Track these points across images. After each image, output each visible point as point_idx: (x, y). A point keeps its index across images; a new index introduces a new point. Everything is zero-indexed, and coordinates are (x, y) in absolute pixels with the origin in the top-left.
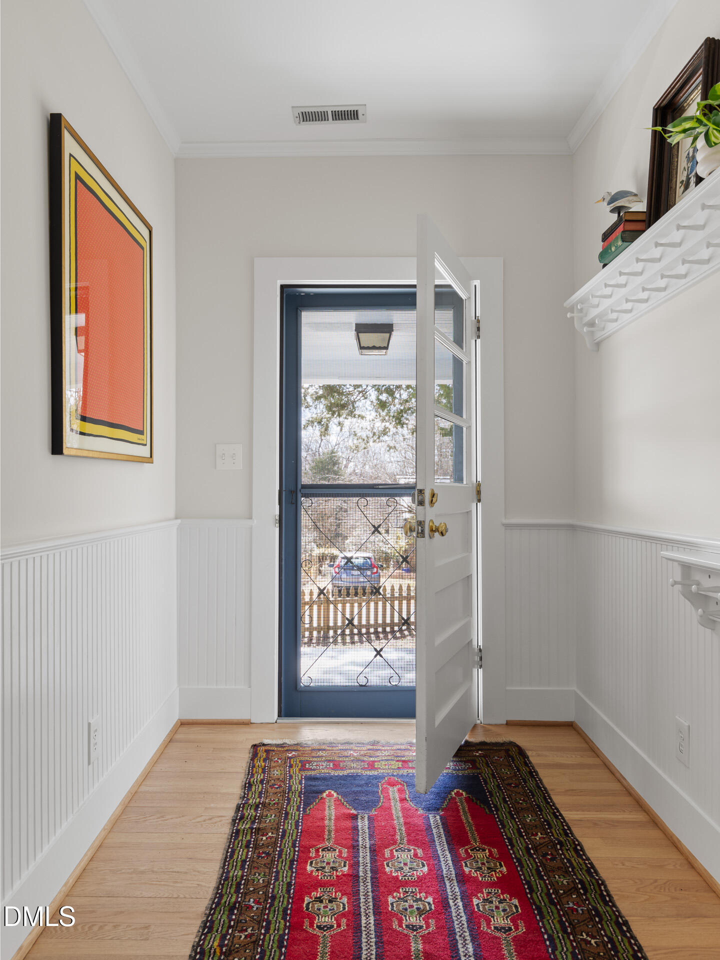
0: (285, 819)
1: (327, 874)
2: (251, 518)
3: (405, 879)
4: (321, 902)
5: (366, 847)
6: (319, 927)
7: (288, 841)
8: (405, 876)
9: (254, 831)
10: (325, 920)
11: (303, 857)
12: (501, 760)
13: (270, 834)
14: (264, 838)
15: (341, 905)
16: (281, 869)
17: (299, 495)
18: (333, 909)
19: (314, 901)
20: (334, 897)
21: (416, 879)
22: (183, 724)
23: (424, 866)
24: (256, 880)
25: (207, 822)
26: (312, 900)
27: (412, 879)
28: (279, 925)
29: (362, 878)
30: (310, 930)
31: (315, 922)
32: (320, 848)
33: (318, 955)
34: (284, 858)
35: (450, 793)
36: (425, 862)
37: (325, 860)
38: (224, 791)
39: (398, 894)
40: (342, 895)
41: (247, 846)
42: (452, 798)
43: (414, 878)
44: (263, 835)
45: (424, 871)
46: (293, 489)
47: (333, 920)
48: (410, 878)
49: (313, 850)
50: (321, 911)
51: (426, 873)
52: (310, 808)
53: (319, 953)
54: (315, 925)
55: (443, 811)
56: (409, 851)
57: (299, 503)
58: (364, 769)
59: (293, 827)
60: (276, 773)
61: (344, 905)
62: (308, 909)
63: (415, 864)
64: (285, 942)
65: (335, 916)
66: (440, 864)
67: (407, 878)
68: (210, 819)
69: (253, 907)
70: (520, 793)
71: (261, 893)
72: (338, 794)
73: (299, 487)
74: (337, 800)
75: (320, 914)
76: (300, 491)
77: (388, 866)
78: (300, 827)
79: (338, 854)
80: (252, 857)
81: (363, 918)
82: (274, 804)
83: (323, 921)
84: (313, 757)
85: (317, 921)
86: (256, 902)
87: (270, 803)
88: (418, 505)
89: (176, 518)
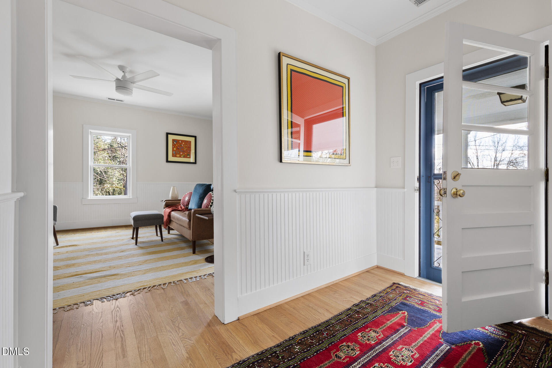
0: (372, 313)
1: (363, 340)
2: (404, 188)
3: (394, 361)
4: (348, 348)
5: (393, 340)
6: (336, 355)
7: (363, 321)
8: (396, 360)
9: (356, 311)
10: (342, 355)
11: (363, 329)
12: (536, 342)
13: (360, 315)
14: (357, 315)
15: (354, 353)
16: (349, 329)
17: (432, 178)
18: (349, 353)
19: (346, 346)
20: (355, 349)
21: (399, 365)
22: (378, 267)
23: (411, 362)
24: (336, 327)
25: (347, 302)
26: (345, 345)
27: (397, 363)
28: (325, 345)
29: (375, 349)
30: (332, 354)
31: (337, 353)
32: (373, 330)
33: (323, 363)
34: (354, 326)
35: (472, 341)
36: (413, 361)
37: (369, 335)
38: (365, 294)
39: (383, 365)
40: (359, 350)
41: (347, 315)
42: (471, 344)
43: (398, 363)
44: (357, 314)
45: (408, 364)
46: (429, 176)
47: (344, 356)
48: (397, 362)
49: (369, 329)
50: (344, 350)
51: (407, 365)
52: (388, 314)
53: (324, 363)
54: (336, 354)
55: (456, 346)
56: (412, 352)
57: (432, 182)
58: (435, 310)
59: (372, 317)
60: (391, 296)
61: (355, 354)
62: (341, 346)
63: (407, 359)
64: (319, 352)
65: (347, 356)
66: (420, 366)
67: (395, 361)
68: (348, 301)
69: (324, 335)
70: (526, 364)
71: (332, 332)
72: (407, 314)
73: (432, 174)
74: (405, 317)
75: (342, 351)
76: (433, 176)
77: (393, 352)
78: (375, 319)
79: (378, 335)
80: (345, 319)
81: (356, 363)
82: (376, 306)
83: (340, 354)
84: (416, 297)
85: (338, 353)
86: (327, 334)
87: (374, 305)
88: (443, 180)
89: (376, 187)
